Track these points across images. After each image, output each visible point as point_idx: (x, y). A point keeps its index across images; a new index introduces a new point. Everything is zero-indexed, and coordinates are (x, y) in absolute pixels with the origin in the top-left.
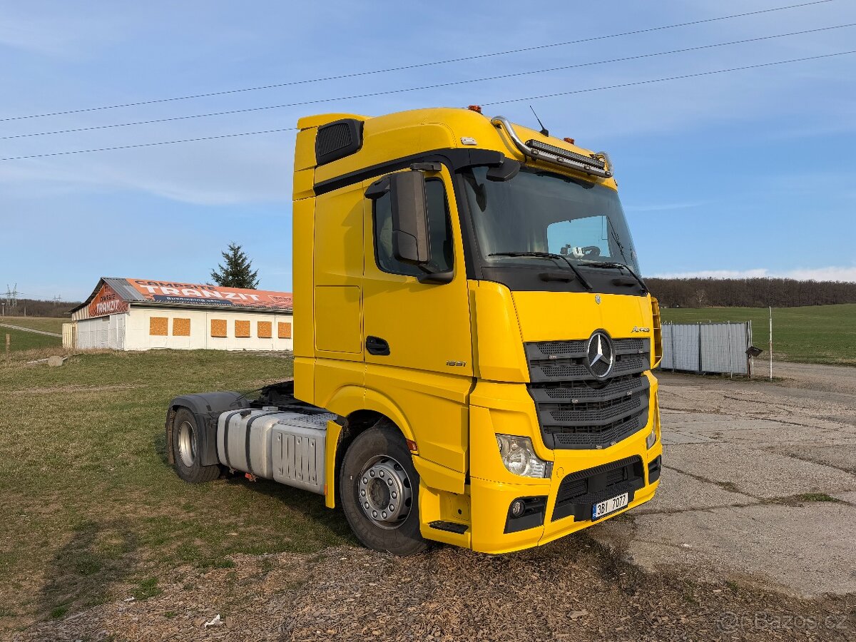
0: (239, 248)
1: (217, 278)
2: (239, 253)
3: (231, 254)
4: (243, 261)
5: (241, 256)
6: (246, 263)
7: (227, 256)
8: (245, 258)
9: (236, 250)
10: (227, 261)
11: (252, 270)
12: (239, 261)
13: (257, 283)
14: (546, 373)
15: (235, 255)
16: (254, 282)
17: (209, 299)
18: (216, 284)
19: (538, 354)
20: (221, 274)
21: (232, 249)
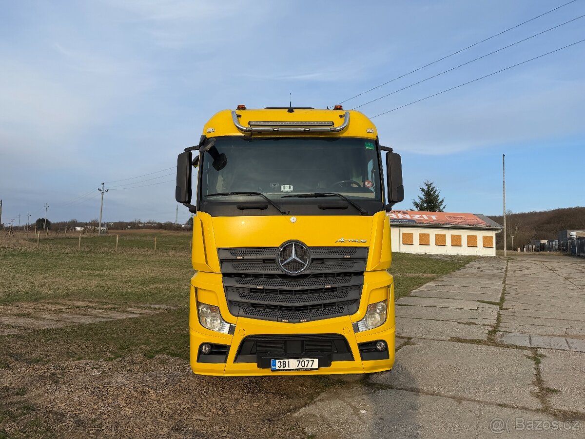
0: (431, 184)
1: (416, 204)
2: (431, 187)
3: (426, 188)
4: (434, 192)
5: (432, 189)
6: (437, 193)
7: (423, 190)
8: (436, 190)
9: (429, 186)
10: (423, 193)
11: (440, 199)
12: (432, 193)
13: (444, 207)
14: (234, 267)
15: (428, 189)
16: (442, 207)
17: (401, 220)
18: (416, 209)
19: (228, 256)
20: (419, 202)
21: (427, 185)
